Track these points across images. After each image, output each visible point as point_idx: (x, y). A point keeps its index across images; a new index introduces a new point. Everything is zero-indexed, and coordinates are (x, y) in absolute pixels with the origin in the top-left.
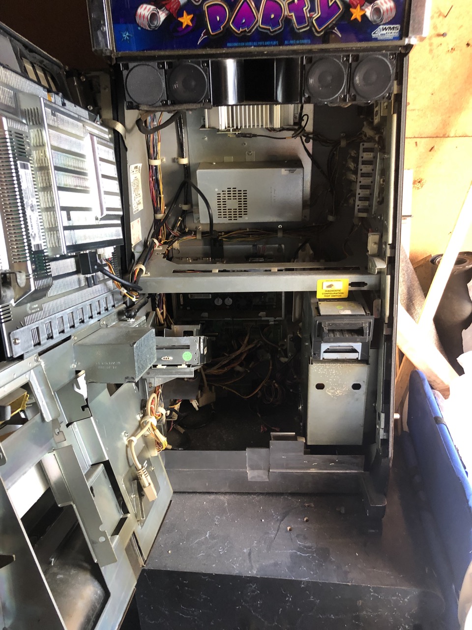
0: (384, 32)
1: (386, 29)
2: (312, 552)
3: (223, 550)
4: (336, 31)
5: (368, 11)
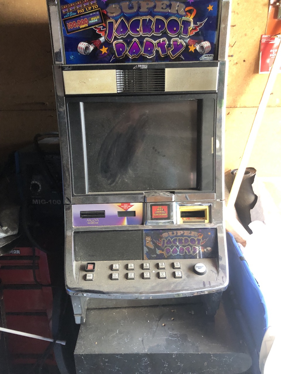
0: (206, 58)
1: (206, 56)
2: (178, 337)
3: (127, 339)
4: (182, 57)
5: (198, 47)
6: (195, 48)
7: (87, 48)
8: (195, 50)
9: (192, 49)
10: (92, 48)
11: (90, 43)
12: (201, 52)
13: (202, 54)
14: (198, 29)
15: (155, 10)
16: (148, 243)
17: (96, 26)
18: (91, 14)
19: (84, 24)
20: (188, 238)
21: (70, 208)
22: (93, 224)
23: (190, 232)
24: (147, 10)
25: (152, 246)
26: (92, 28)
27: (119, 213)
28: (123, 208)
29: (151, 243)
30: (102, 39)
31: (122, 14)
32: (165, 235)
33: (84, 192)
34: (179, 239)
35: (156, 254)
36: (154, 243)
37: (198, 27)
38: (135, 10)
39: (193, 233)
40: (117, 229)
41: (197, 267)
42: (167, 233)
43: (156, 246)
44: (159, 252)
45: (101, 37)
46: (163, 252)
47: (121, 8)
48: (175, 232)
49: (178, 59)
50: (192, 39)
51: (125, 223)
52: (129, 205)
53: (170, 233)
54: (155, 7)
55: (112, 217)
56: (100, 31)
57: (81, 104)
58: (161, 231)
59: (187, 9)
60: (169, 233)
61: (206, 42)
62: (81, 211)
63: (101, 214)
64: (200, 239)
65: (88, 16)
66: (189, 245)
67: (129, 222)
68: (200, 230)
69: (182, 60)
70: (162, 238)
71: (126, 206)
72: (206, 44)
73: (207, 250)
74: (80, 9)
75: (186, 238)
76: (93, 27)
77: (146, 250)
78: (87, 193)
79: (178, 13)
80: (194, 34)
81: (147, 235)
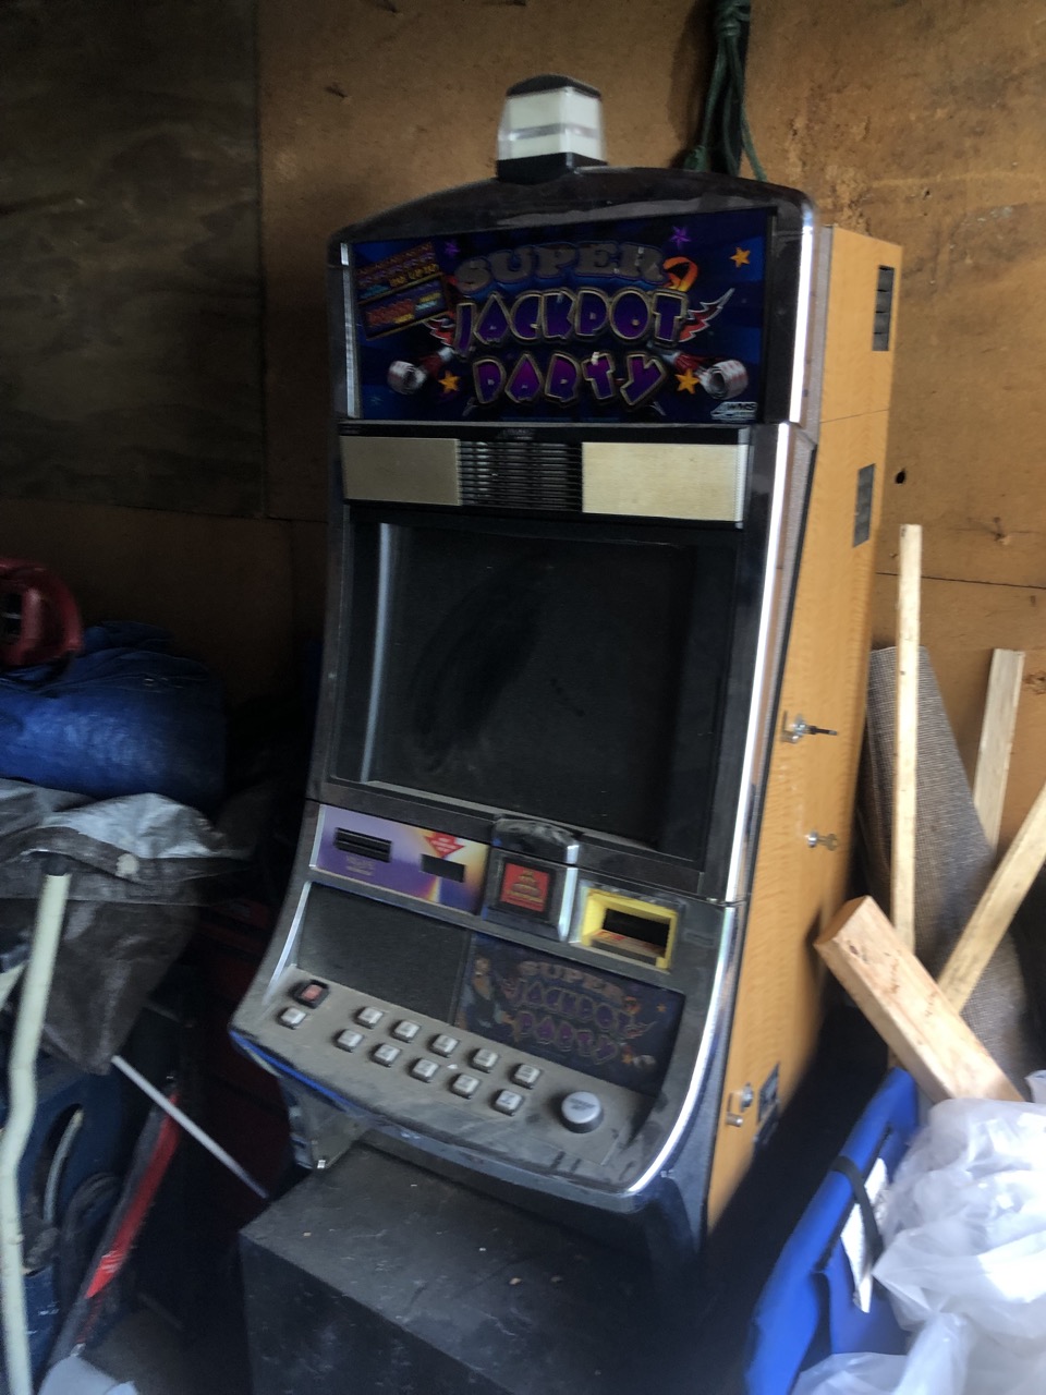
0: (731, 412)
1: (733, 407)
2: (523, 1334)
4: (657, 407)
5: (705, 379)
6: (695, 381)
7: (410, 376)
8: (698, 386)
9: (687, 382)
10: (420, 376)
11: (417, 364)
12: (716, 395)
13: (719, 402)
14: (703, 321)
15: (578, 270)
16: (479, 976)
17: (432, 319)
18: (421, 288)
19: (403, 314)
20: (591, 1000)
21: (315, 814)
22: (359, 876)
23: (600, 981)
24: (555, 271)
25: (486, 991)
26: (422, 325)
27: (426, 858)
28: (435, 846)
29: (487, 981)
30: (445, 353)
31: (494, 284)
32: (529, 967)
33: (358, 778)
34: (567, 995)
35: (491, 1020)
36: (494, 983)
37: (704, 315)
38: (524, 273)
39: (612, 991)
40: (410, 907)
41: (573, 1101)
42: (535, 964)
43: (498, 996)
44: (500, 1016)
45: (442, 347)
46: (511, 1022)
47: (489, 268)
48: (558, 967)
49: (644, 414)
50: (687, 352)
51: (434, 896)
52: (452, 843)
53: (545, 965)
54: (576, 262)
55: (407, 867)
56: (443, 331)
57: (385, 529)
58: (522, 952)
59: (669, 264)
60: (542, 964)
61: (732, 362)
62: (340, 829)
63: (378, 850)
64: (629, 1018)
65: (414, 294)
66: (589, 1025)
67: (446, 897)
68: (635, 987)
69: (658, 419)
70: (518, 974)
71: (444, 841)
72: (732, 369)
73: (642, 1063)
74: (397, 275)
75: (587, 998)
76: (423, 321)
77: (468, 998)
78: (364, 781)
79: (640, 278)
80: (692, 336)
81: (482, 952)
